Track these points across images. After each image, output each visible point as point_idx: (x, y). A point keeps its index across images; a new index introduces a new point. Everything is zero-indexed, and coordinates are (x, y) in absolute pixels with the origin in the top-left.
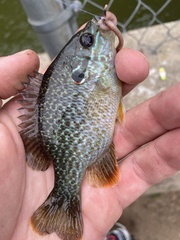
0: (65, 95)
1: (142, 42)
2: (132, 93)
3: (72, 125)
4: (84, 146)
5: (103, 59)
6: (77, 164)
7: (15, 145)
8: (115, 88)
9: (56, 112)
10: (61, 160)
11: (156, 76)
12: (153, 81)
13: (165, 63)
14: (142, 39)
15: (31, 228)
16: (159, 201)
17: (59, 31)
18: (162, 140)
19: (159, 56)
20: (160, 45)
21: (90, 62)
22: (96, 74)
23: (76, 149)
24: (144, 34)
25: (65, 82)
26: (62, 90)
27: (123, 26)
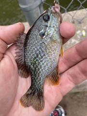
0: (36, 43)
1: (74, 18)
2: (68, 42)
3: (39, 56)
4: (45, 66)
5: (54, 27)
8: (59, 40)
9: (32, 51)
11: (81, 34)
12: (79, 37)
13: (85, 28)
14: (74, 16)
15: (20, 104)
19: (82, 24)
20: (83, 19)
22: (50, 34)
23: (41, 67)
24: (75, 13)
25: (36, 37)
26: (35, 41)
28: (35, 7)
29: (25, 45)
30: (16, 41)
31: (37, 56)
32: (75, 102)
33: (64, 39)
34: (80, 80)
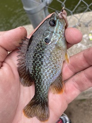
0: (41, 50)
1: (81, 20)
2: (74, 46)
3: (44, 64)
6: (47, 82)
11: (87, 38)
12: (85, 41)
16: (85, 103)
17: (39, 13)
18: (88, 71)
19: (89, 28)
20: (90, 22)
21: (54, 34)
22: (56, 40)
23: (46, 75)
24: (82, 16)
25: (41, 44)
27: (71, 12)
28: (39, 9)
31: (42, 63)
32: (81, 110)
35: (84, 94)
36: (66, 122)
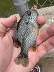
0: (23, 28)
2: (43, 26)
6: (27, 45)
7: (11, 40)
9: (21, 32)
10: (23, 44)
11: (51, 21)
12: (50, 23)
13: (53, 18)
14: (47, 10)
17: (23, 7)
19: (52, 15)
20: (52, 12)
21: (30, 19)
23: (26, 41)
25: (24, 24)
27: (42, 6)
28: (23, 5)
29: (18, 29)
30: (12, 26)
31: (24, 35)
32: (47, 64)
33: (40, 25)
34: (49, 49)
35: (49, 54)
36: (39, 70)
